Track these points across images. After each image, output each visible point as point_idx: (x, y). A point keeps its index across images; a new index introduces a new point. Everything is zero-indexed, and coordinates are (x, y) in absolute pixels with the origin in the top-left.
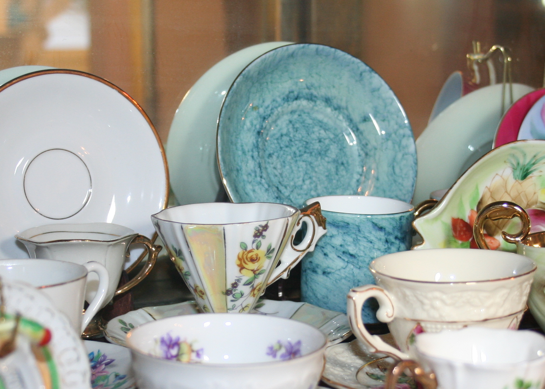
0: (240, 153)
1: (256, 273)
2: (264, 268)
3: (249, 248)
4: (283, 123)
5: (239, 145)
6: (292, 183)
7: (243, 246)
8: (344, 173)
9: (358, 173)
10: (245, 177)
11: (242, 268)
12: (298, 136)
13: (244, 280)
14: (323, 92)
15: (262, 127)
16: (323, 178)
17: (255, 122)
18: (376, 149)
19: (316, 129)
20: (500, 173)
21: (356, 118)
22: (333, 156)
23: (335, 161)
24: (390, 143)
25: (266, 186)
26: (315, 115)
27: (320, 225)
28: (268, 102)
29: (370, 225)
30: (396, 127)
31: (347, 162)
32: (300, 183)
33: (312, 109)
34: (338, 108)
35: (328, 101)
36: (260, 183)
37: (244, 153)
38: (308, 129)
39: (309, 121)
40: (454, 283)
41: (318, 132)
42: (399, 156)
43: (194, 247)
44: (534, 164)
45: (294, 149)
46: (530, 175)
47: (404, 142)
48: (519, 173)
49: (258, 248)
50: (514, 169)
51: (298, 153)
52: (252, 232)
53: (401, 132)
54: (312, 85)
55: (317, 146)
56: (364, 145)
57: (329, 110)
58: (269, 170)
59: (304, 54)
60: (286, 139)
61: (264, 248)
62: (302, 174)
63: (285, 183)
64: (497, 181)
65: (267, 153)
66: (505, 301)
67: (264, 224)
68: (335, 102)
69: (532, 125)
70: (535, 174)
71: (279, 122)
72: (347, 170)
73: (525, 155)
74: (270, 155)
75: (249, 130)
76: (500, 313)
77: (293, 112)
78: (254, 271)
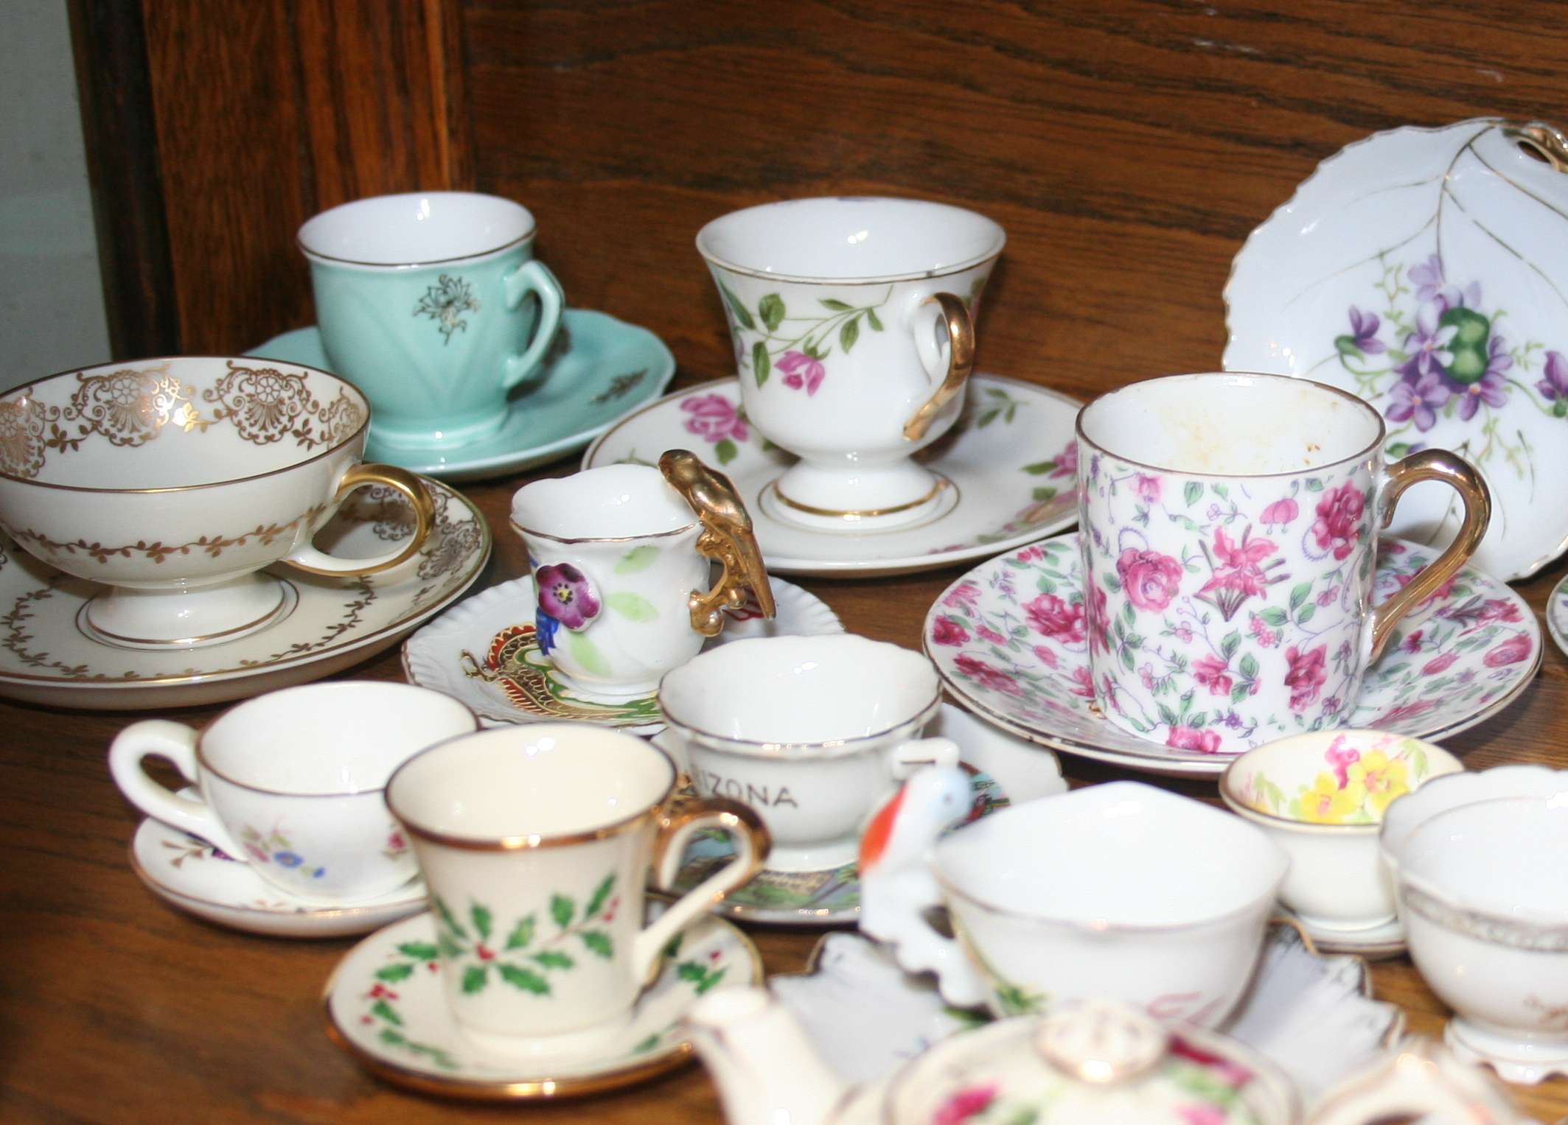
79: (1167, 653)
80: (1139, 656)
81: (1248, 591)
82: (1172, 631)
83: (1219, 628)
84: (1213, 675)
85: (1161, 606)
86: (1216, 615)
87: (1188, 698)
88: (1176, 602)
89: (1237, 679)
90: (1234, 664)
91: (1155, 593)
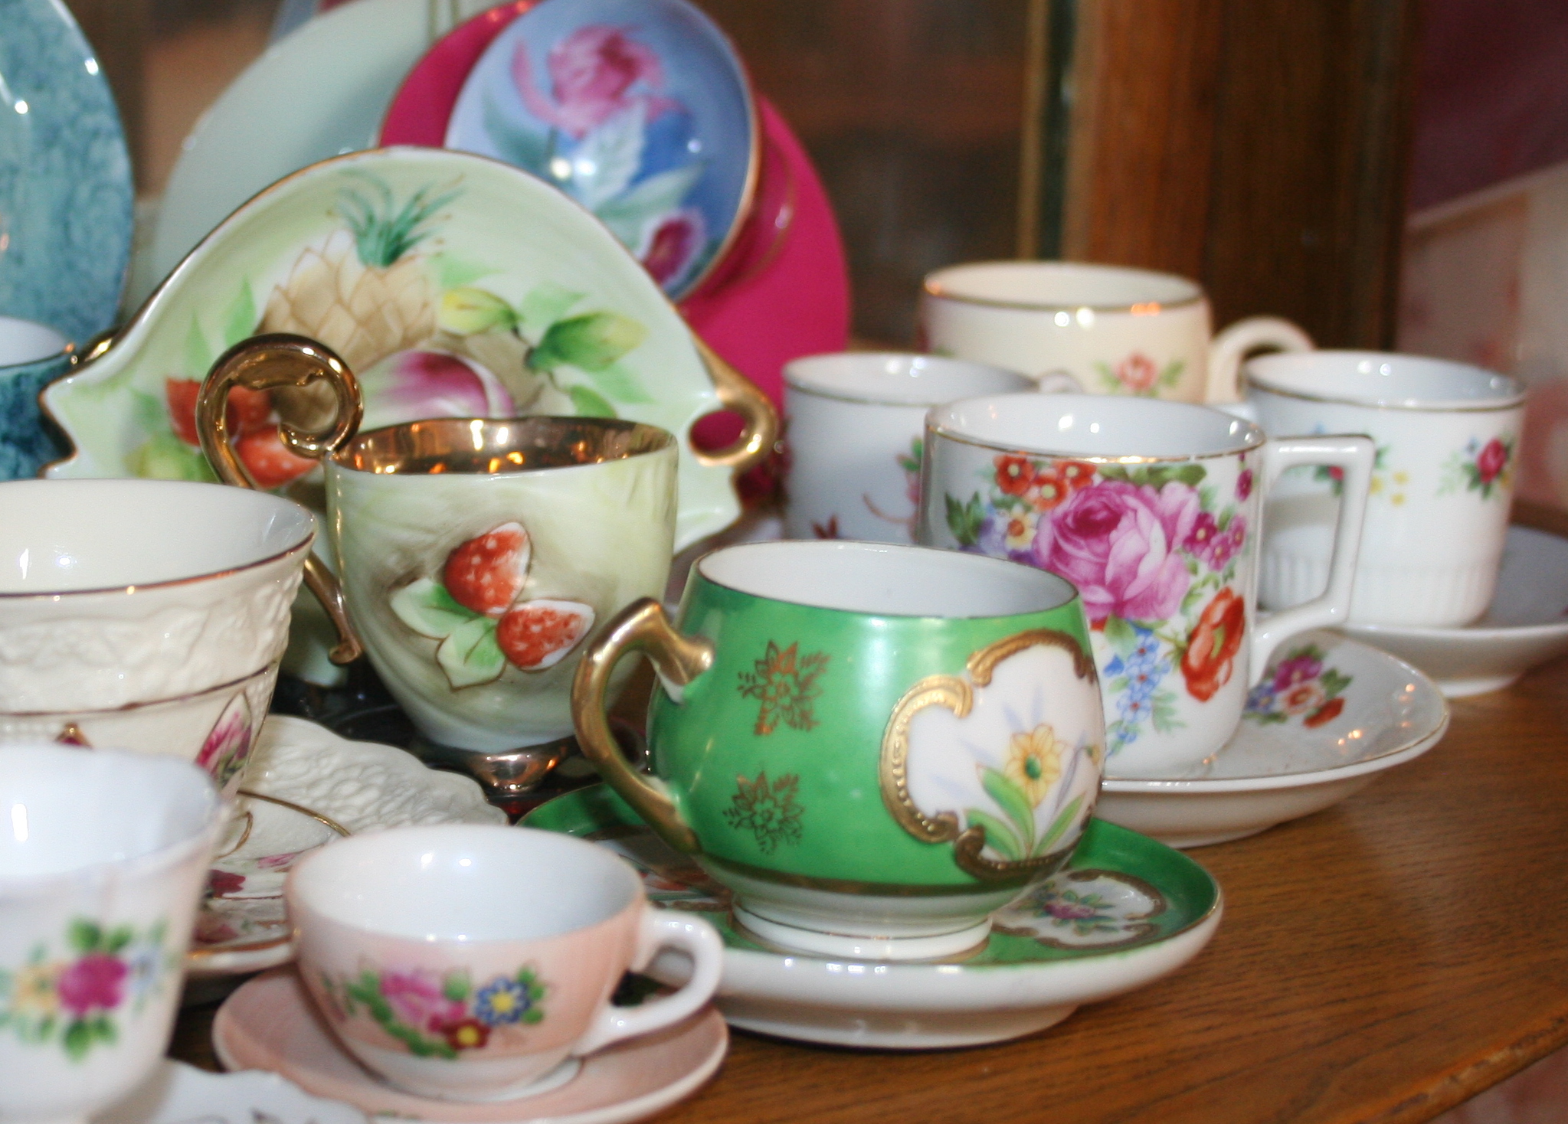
20: (318, 243)
40: (61, 593)
42: (84, 191)
44: (417, 219)
46: (409, 253)
47: (97, 151)
48: (375, 246)
50: (360, 235)
64: (310, 269)
66: (192, 647)
69: (489, 103)
70: (424, 246)
73: (387, 194)
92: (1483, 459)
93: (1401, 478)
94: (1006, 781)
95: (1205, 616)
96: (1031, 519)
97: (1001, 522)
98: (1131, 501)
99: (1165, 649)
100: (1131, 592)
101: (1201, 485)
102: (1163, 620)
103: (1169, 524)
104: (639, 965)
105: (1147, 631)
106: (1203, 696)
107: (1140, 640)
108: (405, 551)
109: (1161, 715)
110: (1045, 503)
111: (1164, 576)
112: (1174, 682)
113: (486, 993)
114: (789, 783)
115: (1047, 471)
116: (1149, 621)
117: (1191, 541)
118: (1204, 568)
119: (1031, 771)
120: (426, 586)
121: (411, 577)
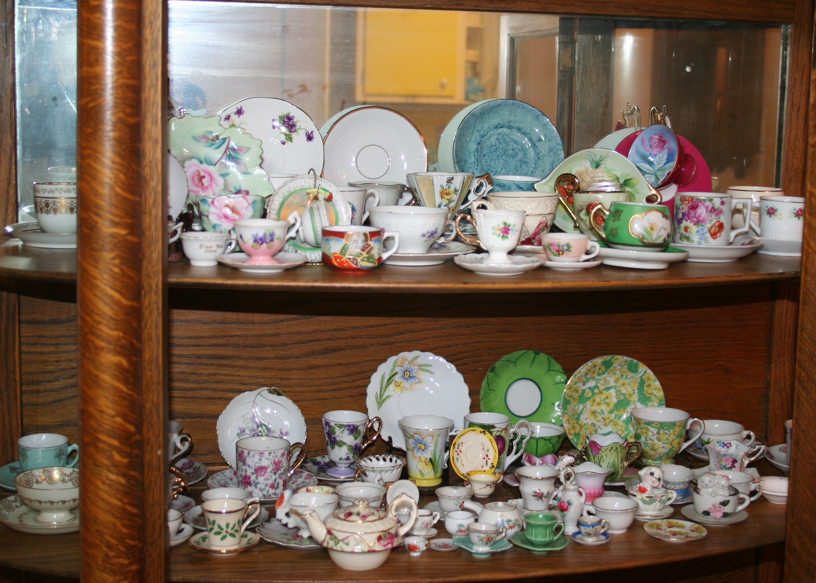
0: (468, 153)
1: (450, 201)
2: (454, 199)
3: (445, 188)
4: (493, 140)
5: (467, 149)
6: (495, 170)
7: (442, 186)
8: (525, 167)
9: (533, 167)
10: (469, 165)
11: (442, 198)
12: (501, 146)
13: (444, 203)
14: (517, 125)
15: (481, 141)
16: (513, 168)
17: (477, 138)
18: (544, 156)
19: (512, 143)
20: (584, 164)
21: (535, 139)
22: (520, 158)
23: (520, 160)
24: (552, 153)
25: (480, 170)
26: (511, 137)
27: (489, 184)
28: (486, 128)
29: (515, 186)
30: (555, 145)
31: (528, 162)
32: (500, 170)
33: (510, 133)
34: (524, 134)
35: (519, 129)
36: (477, 169)
37: (470, 153)
38: (507, 144)
39: (508, 139)
41: (512, 145)
42: (556, 159)
43: (421, 186)
44: (601, 161)
45: (498, 153)
46: (600, 166)
47: (559, 152)
48: (594, 165)
49: (449, 188)
50: (591, 163)
51: (500, 155)
52: (446, 180)
53: (558, 147)
54: (511, 121)
55: (511, 152)
56: (538, 154)
57: (519, 134)
58: (483, 163)
59: (506, 105)
60: (494, 148)
61: (452, 189)
62: (501, 166)
63: (491, 170)
64: (583, 168)
65: (483, 154)
67: (451, 177)
68: (523, 130)
69: (637, 148)
70: (603, 166)
71: (491, 139)
72: (527, 166)
73: (596, 156)
74: (484, 155)
75: (474, 142)
76: (535, 213)
77: (499, 134)
78: (448, 200)
79: (264, 484)
80: (259, 486)
81: (278, 470)
82: (266, 479)
83: (274, 477)
84: (272, 486)
85: (263, 475)
86: (273, 475)
87: (268, 491)
88: (266, 474)
89: (276, 486)
90: (276, 483)
91: (262, 473)
92: (797, 212)
93: (780, 215)
94: (647, 230)
95: (714, 224)
96: (685, 207)
97: (681, 208)
98: (700, 204)
99: (706, 229)
100: (700, 219)
101: (713, 202)
102: (706, 224)
103: (707, 208)
104: (588, 249)
105: (703, 226)
106: (715, 239)
107: (702, 227)
108: (581, 206)
109: (706, 240)
110: (687, 204)
111: (706, 217)
112: (708, 235)
113: (563, 246)
114: (617, 228)
115: (687, 199)
116: (703, 224)
117: (711, 211)
118: (713, 216)
119: (652, 229)
120: (584, 211)
121: (582, 210)
